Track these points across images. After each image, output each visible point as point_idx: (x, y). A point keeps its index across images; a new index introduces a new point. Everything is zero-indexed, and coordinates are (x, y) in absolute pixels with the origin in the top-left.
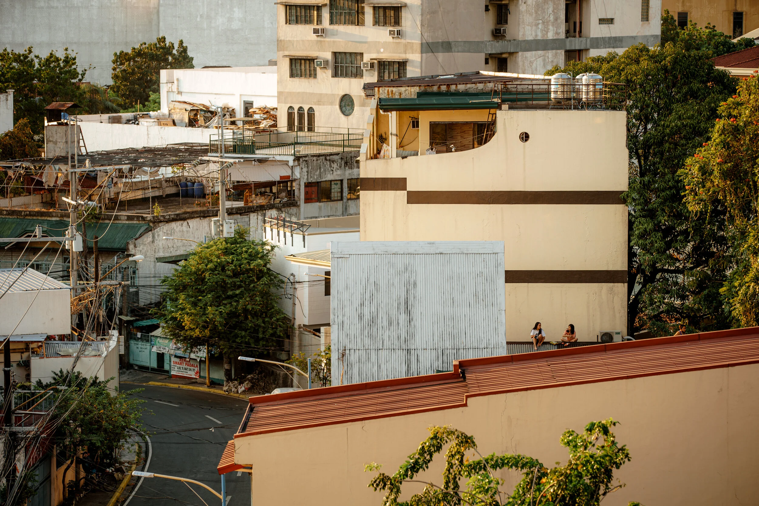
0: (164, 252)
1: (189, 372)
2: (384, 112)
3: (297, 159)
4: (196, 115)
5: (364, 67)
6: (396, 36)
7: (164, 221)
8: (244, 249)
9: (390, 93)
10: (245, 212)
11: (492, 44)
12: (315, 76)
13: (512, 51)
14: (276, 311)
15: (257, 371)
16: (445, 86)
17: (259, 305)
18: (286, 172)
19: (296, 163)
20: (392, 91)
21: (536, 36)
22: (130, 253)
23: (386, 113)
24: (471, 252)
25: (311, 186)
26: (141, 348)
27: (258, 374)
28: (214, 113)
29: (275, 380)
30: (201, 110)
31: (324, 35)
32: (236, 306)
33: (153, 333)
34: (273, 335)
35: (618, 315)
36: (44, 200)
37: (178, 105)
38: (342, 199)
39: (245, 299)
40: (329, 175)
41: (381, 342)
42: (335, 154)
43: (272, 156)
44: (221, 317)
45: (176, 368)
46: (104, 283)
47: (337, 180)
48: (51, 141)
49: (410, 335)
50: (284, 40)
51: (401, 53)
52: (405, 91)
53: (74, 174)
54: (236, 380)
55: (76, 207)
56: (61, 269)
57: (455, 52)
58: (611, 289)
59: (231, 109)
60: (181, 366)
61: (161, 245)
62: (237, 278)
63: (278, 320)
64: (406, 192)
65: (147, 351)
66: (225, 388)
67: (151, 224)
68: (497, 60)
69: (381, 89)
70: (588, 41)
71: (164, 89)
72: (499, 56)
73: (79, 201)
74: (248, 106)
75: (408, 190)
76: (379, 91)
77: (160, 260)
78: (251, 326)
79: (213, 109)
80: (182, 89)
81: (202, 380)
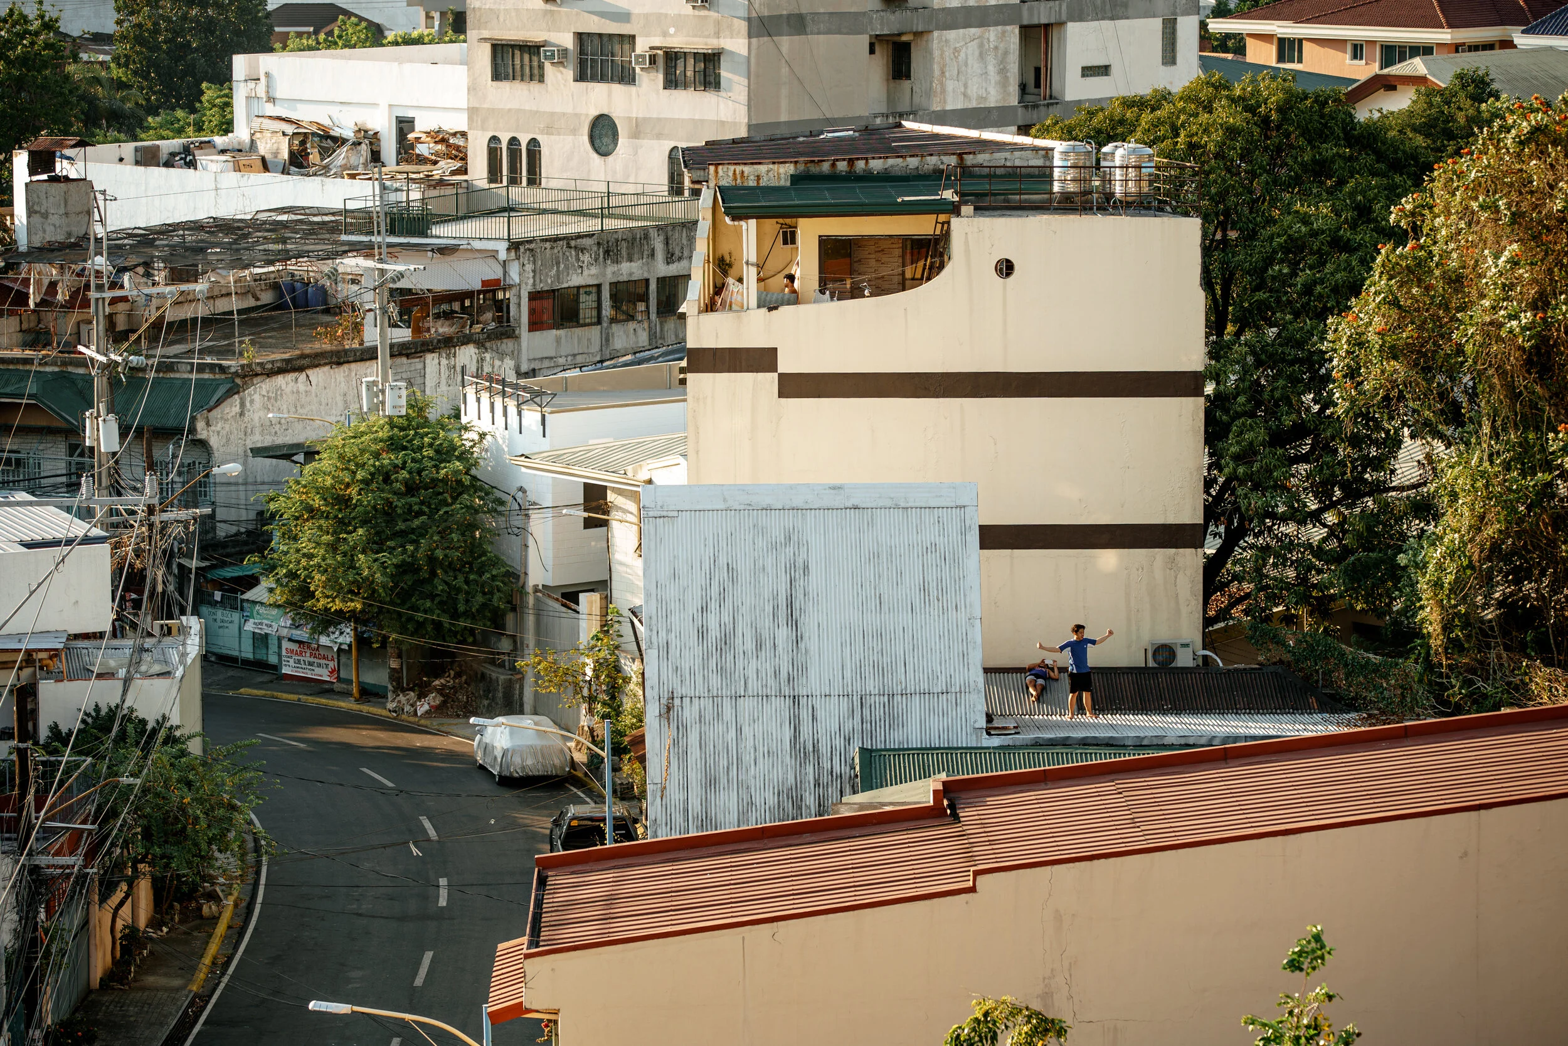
0: (262, 433)
1: (318, 670)
2: (733, 220)
3: (515, 246)
4: (303, 143)
5: (637, 63)
6: (699, 3)
7: (262, 374)
8: (427, 440)
9: (738, 176)
10: (416, 352)
11: (882, 17)
12: (541, 79)
13: (920, 30)
14: (490, 559)
15: (452, 673)
16: (845, 163)
17: (457, 549)
18: (493, 272)
19: (513, 254)
20: (743, 172)
22: (199, 437)
23: (736, 223)
25: (541, 298)
26: (223, 621)
27: (454, 678)
28: (340, 141)
29: (489, 691)
30: (314, 134)
32: (413, 552)
33: (249, 595)
34: (484, 605)
35: (1184, 610)
37: (268, 124)
38: (599, 322)
39: (431, 537)
40: (574, 277)
41: (742, 682)
42: (586, 236)
43: (464, 242)
44: (384, 574)
45: (292, 661)
46: (165, 516)
47: (589, 286)
48: (36, 212)
49: (799, 669)
50: (480, 9)
51: (708, 37)
52: (768, 171)
53: (100, 302)
54: (412, 689)
55: (104, 367)
57: (812, 33)
58: (1172, 562)
59: (371, 133)
60: (301, 658)
61: (256, 419)
62: (413, 496)
63: (494, 578)
64: (776, 375)
65: (234, 628)
66: (391, 705)
67: (238, 381)
68: (890, 47)
69: (720, 167)
71: (240, 92)
72: (896, 39)
73: (113, 356)
74: (404, 125)
75: (779, 371)
76: (716, 172)
77: (257, 452)
78: (442, 591)
79: (336, 132)
80: (278, 95)
81: (344, 686)
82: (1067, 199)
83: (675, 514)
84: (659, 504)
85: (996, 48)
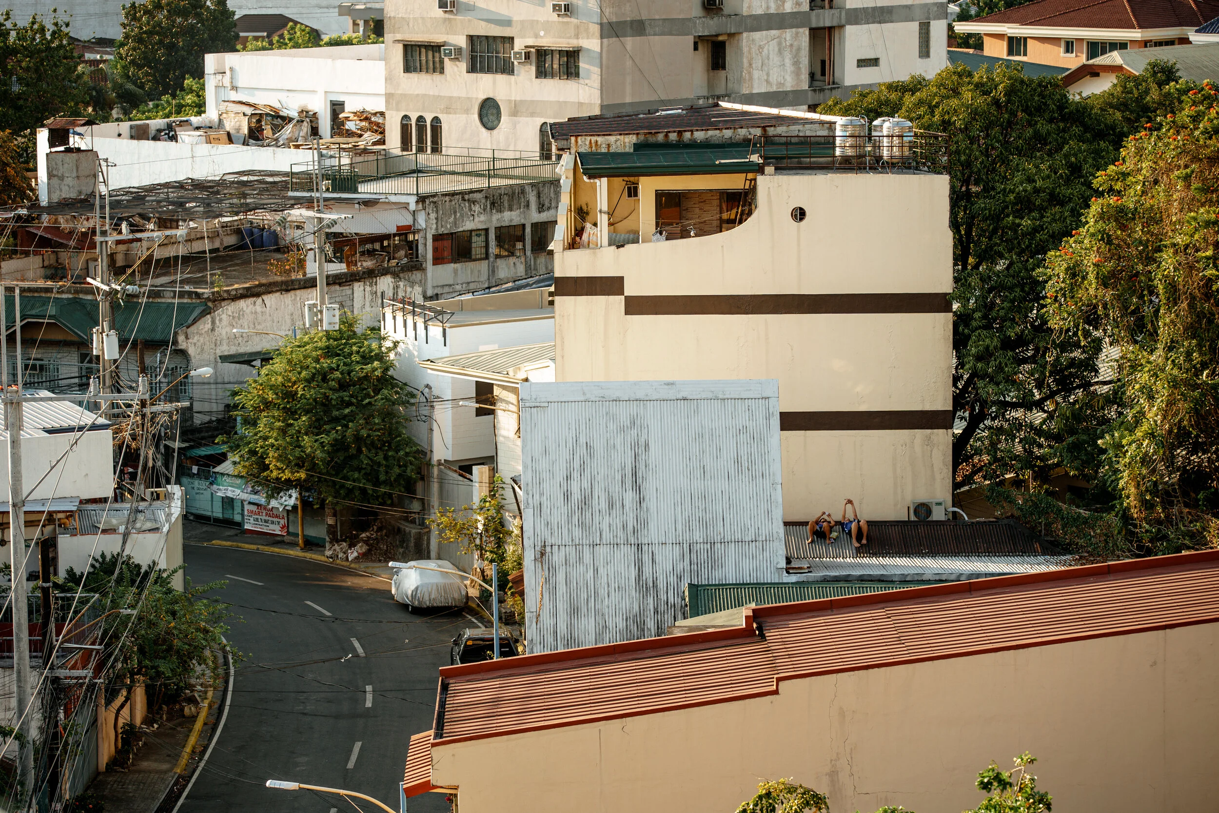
0: (228, 344)
1: (272, 527)
2: (589, 178)
3: (422, 199)
4: (259, 121)
5: (515, 58)
6: (563, 12)
7: (228, 299)
8: (354, 348)
9: (593, 145)
10: (346, 282)
11: (704, 22)
12: (442, 71)
13: (733, 31)
14: (404, 439)
15: (375, 528)
17: (378, 430)
18: (405, 219)
19: (420, 206)
20: (597, 141)
21: (768, 8)
22: (180, 347)
23: (592, 181)
24: (729, 396)
25: (442, 240)
26: (199, 489)
27: (377, 532)
28: (287, 120)
29: (404, 541)
30: (267, 115)
31: (454, 10)
32: (343, 433)
33: (219, 469)
34: (400, 476)
35: (938, 477)
36: (46, 263)
37: (232, 107)
38: (487, 257)
39: (358, 422)
40: (468, 223)
41: (598, 534)
42: (477, 191)
43: (383, 197)
44: (323, 451)
45: (252, 519)
46: (155, 409)
47: (479, 230)
48: (54, 176)
49: (642, 523)
50: (394, 18)
51: (570, 38)
52: (616, 141)
53: (104, 244)
54: (345, 541)
55: (107, 294)
56: (77, 375)
57: (650, 35)
58: (928, 439)
59: (311, 113)
60: (259, 517)
61: (224, 333)
62: (345, 391)
63: (407, 454)
64: (623, 297)
65: (208, 494)
66: (328, 553)
67: (210, 304)
68: (710, 45)
69: (579, 138)
70: (843, 14)
71: (211, 83)
72: (714, 39)
73: (113, 286)
74: (337, 108)
75: (627, 292)
76: (576, 142)
77: (225, 359)
78: (367, 464)
79: (284, 113)
80: (240, 84)
81: (292, 538)
82: (846, 161)
83: (546, 404)
84: (534, 397)
85: (791, 45)
